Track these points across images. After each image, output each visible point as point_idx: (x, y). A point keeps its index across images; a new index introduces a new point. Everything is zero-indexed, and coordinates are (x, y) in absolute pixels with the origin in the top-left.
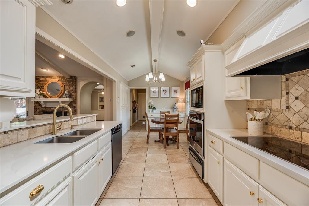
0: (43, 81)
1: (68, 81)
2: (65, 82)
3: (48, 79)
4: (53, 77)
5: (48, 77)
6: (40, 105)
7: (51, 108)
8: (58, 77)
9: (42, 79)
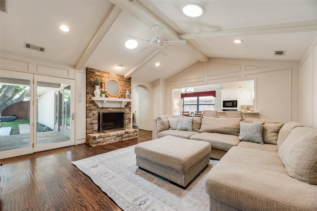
0: (98, 76)
1: (125, 81)
2: (122, 82)
3: (104, 74)
4: (110, 73)
5: (105, 73)
6: (95, 105)
7: (108, 109)
8: (115, 74)
9: (97, 73)
